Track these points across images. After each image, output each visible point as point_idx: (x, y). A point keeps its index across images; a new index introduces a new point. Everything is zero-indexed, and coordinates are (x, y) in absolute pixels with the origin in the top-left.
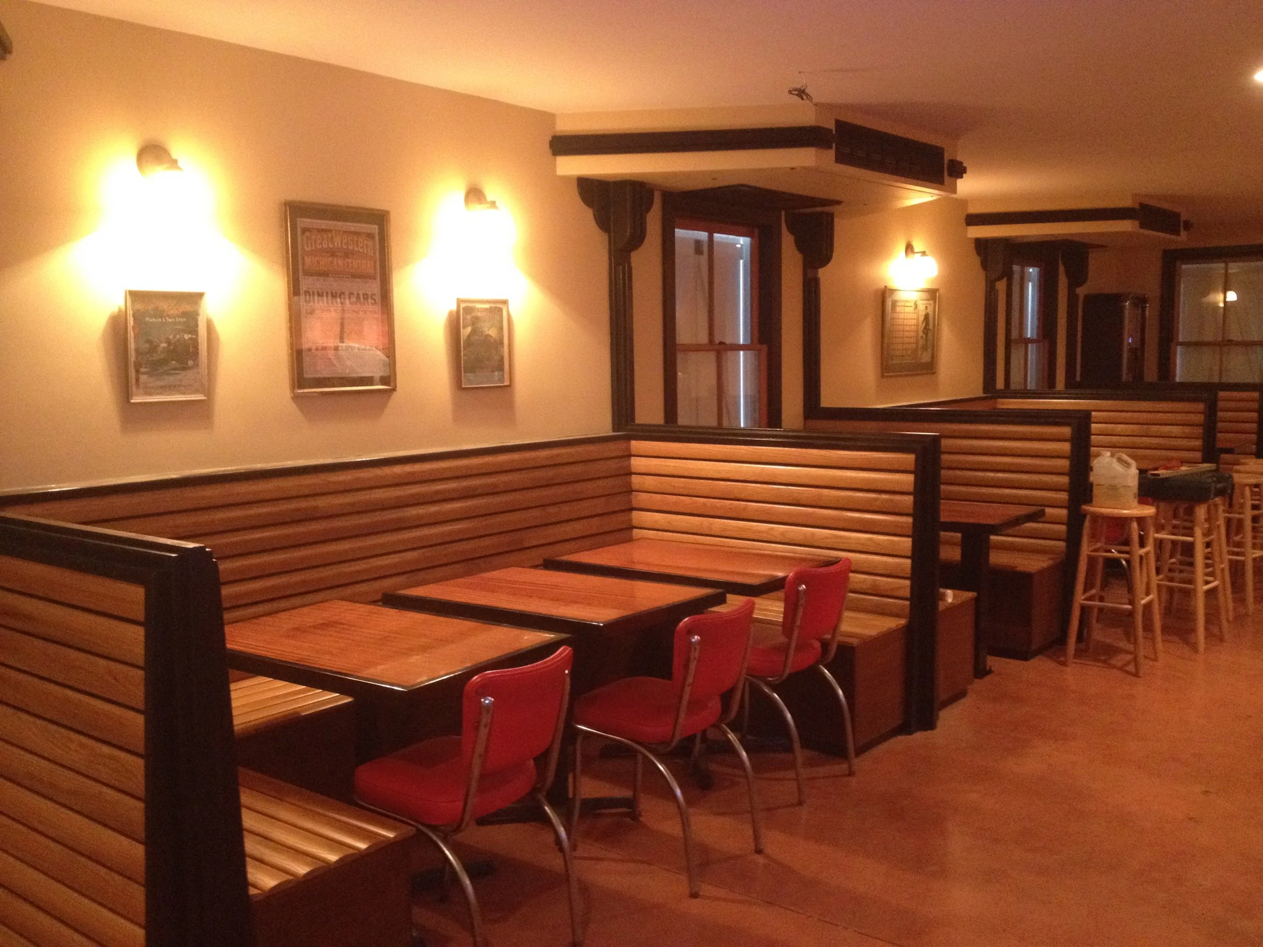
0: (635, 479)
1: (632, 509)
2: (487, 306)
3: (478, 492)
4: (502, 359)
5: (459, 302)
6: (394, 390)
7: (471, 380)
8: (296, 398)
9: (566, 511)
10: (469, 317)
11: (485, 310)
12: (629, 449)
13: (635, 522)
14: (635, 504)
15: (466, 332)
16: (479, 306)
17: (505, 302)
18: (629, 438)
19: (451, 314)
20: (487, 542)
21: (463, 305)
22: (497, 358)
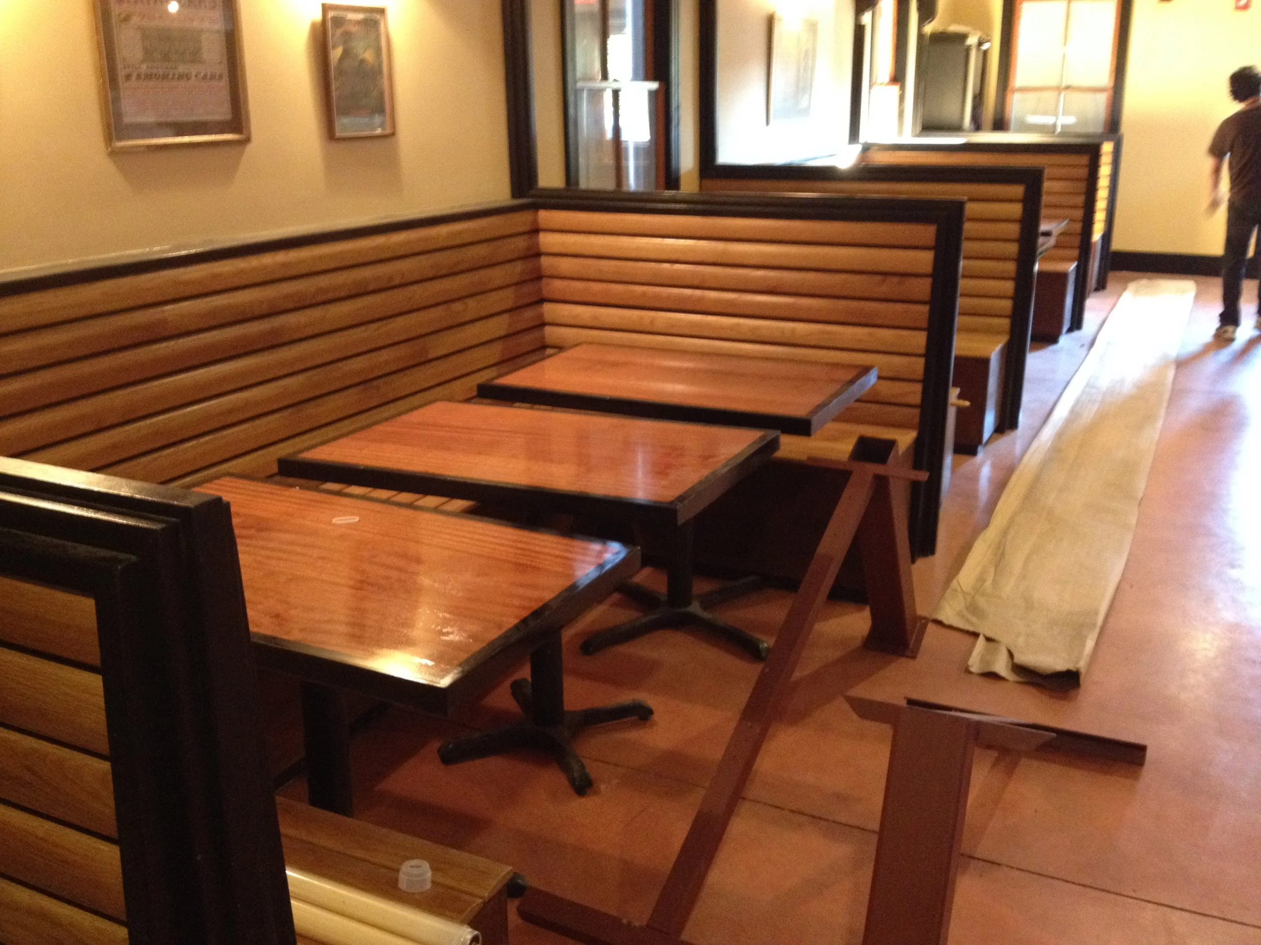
0: (545, 261)
1: (542, 301)
2: (360, 16)
3: (371, 288)
4: (381, 94)
5: (325, 8)
6: (247, 140)
7: (345, 125)
8: (114, 154)
9: (472, 307)
10: (339, 32)
11: (359, 22)
12: (535, 221)
13: (548, 318)
14: (546, 294)
15: (336, 54)
16: (351, 16)
17: (382, 11)
18: (536, 207)
19: (314, 26)
20: (385, 355)
21: (331, 14)
22: (375, 93)
